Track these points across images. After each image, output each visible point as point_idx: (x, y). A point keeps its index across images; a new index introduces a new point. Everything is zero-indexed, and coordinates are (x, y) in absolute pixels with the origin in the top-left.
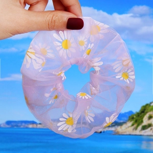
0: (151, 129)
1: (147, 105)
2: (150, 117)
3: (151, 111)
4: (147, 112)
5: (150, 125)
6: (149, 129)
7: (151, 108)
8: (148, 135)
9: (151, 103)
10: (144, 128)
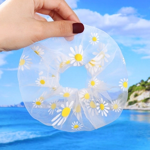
0: (137, 105)
1: (134, 86)
2: (136, 95)
3: (136, 90)
4: (133, 92)
5: (136, 102)
6: (135, 104)
7: (136, 88)
8: (134, 110)
9: (137, 84)
10: (131, 104)
